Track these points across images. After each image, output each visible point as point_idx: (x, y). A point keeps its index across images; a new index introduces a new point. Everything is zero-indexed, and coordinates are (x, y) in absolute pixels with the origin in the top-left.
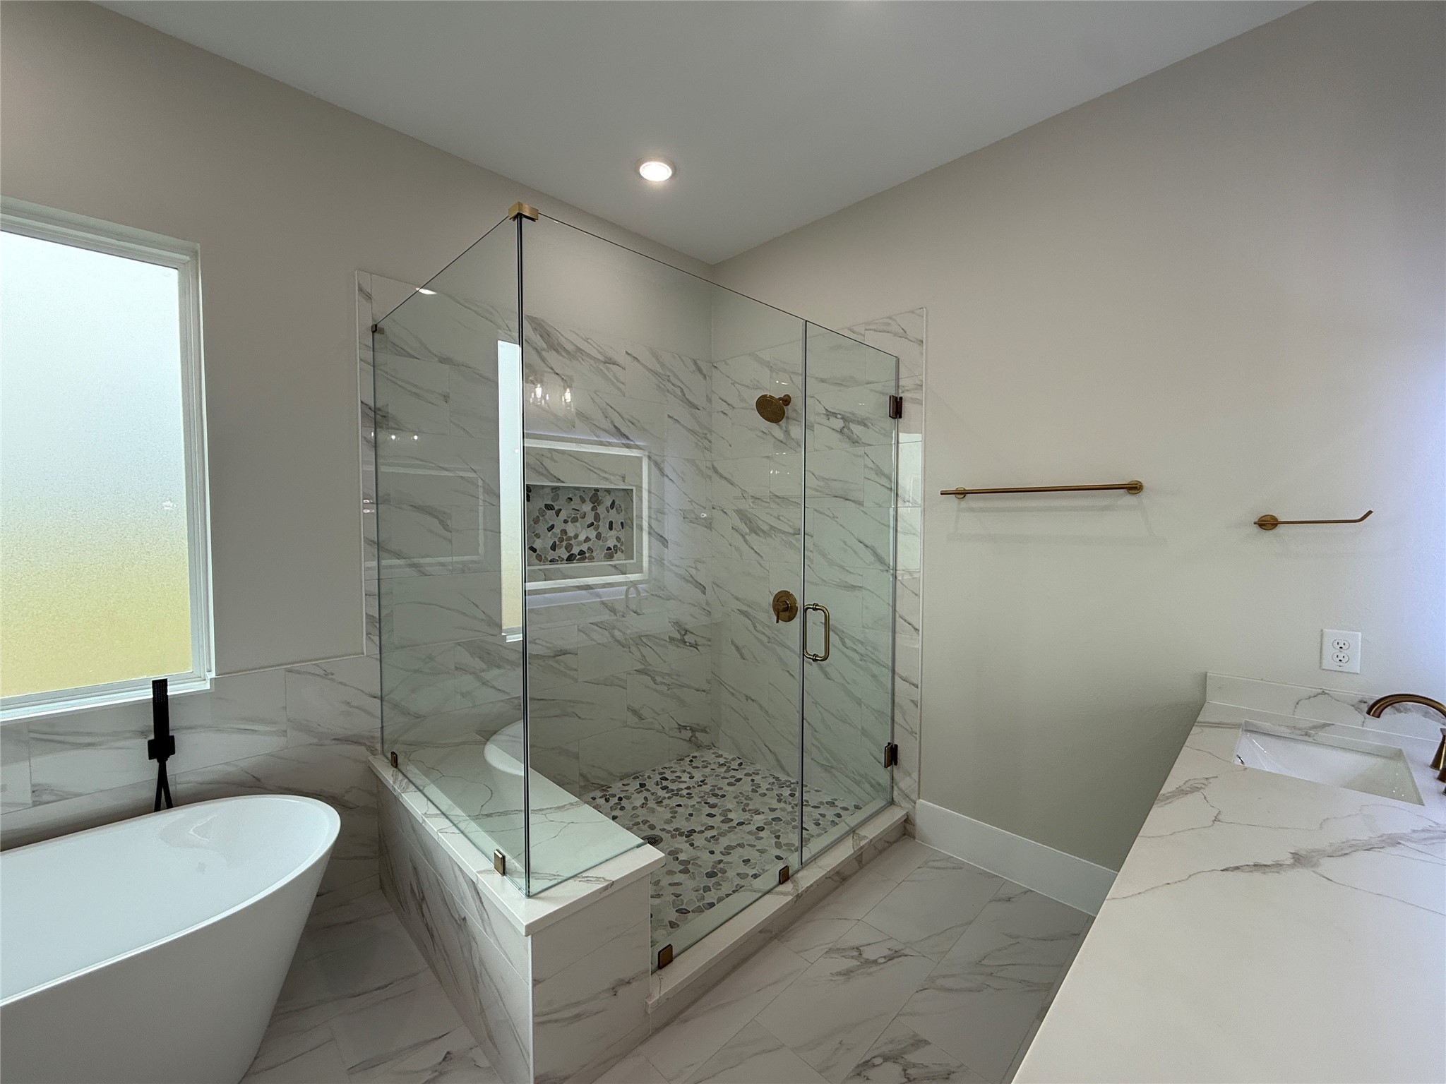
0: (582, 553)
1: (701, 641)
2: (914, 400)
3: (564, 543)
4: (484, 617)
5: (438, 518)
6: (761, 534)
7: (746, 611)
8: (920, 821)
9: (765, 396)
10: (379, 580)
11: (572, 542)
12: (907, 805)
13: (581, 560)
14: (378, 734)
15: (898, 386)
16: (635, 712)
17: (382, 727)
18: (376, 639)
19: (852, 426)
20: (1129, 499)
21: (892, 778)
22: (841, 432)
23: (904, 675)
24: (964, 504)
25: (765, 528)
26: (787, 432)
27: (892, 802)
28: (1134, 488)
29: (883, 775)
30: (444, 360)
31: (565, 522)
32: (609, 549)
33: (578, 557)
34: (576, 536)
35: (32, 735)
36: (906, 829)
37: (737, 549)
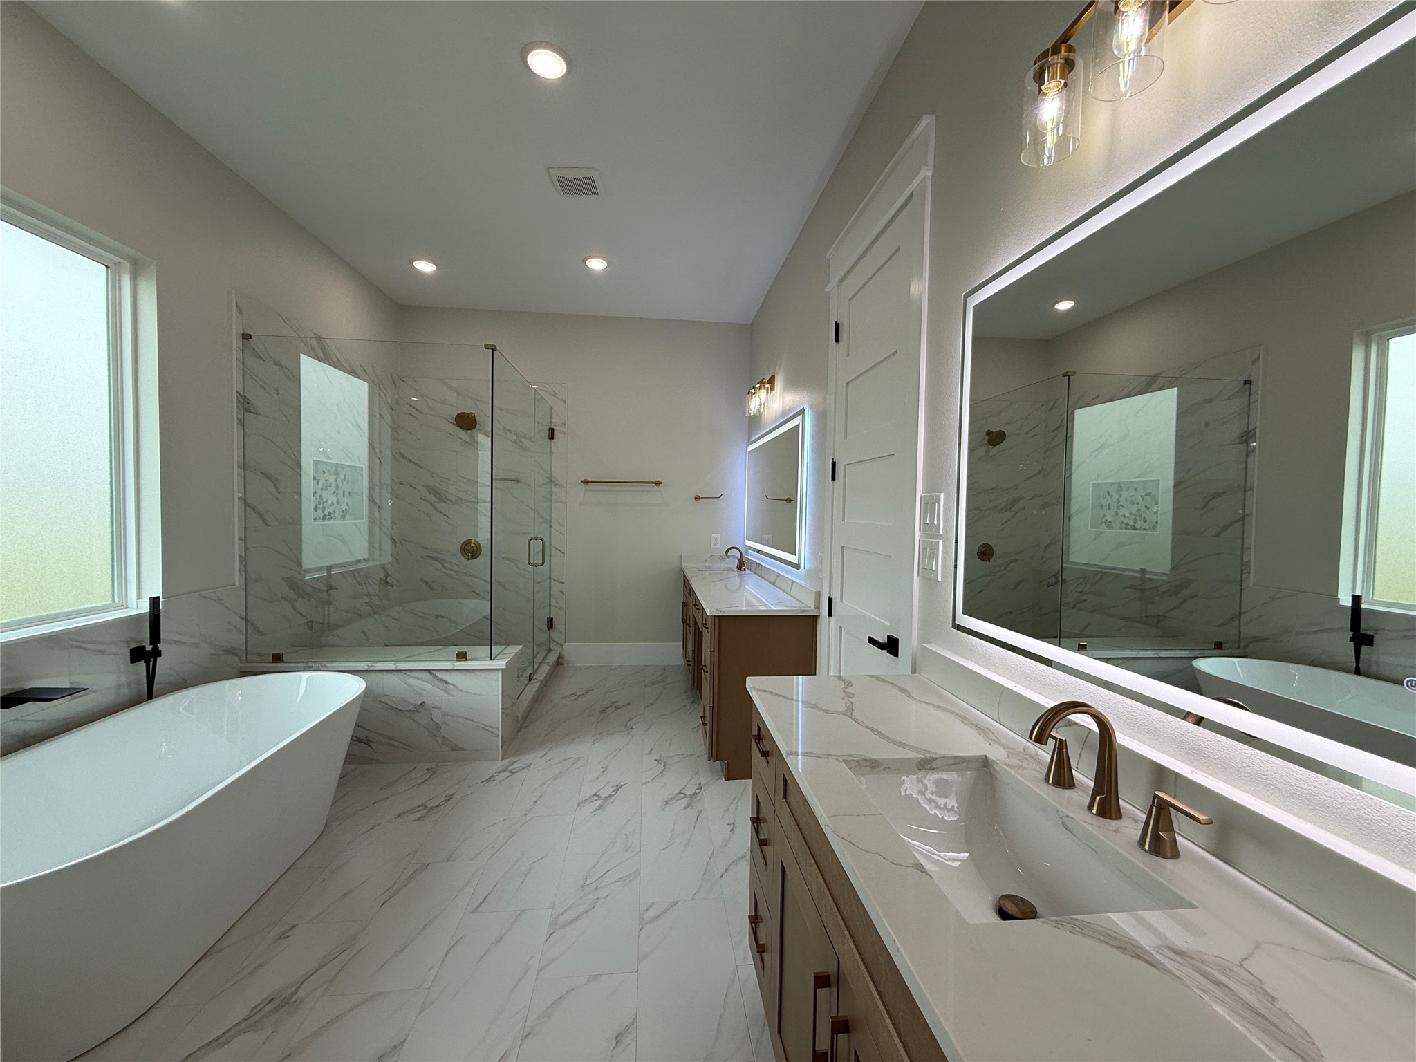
0: (330, 514)
1: (395, 582)
2: (560, 431)
3: (321, 506)
4: (295, 560)
5: (273, 482)
6: (449, 503)
7: (436, 557)
8: (566, 655)
9: (463, 413)
10: (245, 528)
11: (325, 505)
12: (559, 650)
13: (330, 519)
14: (244, 648)
15: (551, 422)
16: (365, 634)
17: (246, 642)
18: (243, 573)
19: (523, 440)
20: (656, 488)
21: (550, 636)
22: (515, 442)
23: (556, 578)
24: (587, 487)
25: (453, 498)
26: (472, 437)
27: (550, 650)
28: (658, 483)
29: (542, 637)
30: (277, 363)
31: (322, 489)
32: (343, 512)
33: (328, 517)
34: (327, 500)
35: (71, 642)
36: (560, 662)
37: (428, 514)
